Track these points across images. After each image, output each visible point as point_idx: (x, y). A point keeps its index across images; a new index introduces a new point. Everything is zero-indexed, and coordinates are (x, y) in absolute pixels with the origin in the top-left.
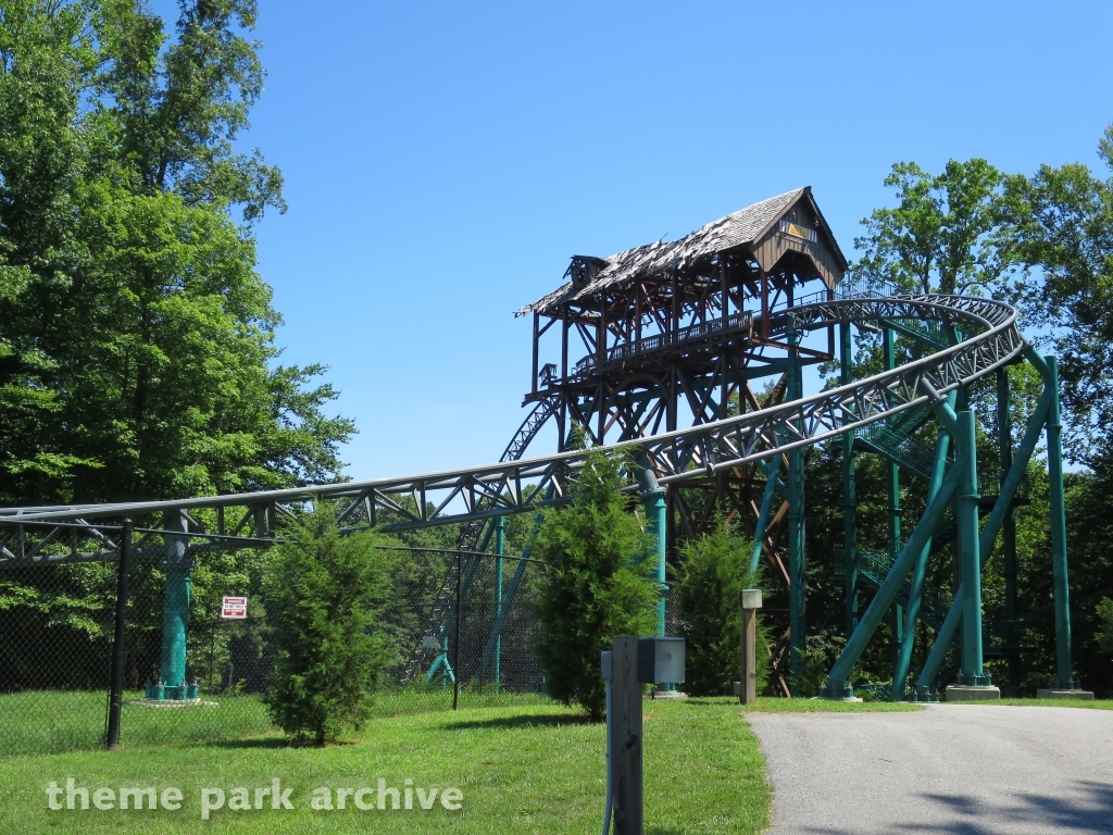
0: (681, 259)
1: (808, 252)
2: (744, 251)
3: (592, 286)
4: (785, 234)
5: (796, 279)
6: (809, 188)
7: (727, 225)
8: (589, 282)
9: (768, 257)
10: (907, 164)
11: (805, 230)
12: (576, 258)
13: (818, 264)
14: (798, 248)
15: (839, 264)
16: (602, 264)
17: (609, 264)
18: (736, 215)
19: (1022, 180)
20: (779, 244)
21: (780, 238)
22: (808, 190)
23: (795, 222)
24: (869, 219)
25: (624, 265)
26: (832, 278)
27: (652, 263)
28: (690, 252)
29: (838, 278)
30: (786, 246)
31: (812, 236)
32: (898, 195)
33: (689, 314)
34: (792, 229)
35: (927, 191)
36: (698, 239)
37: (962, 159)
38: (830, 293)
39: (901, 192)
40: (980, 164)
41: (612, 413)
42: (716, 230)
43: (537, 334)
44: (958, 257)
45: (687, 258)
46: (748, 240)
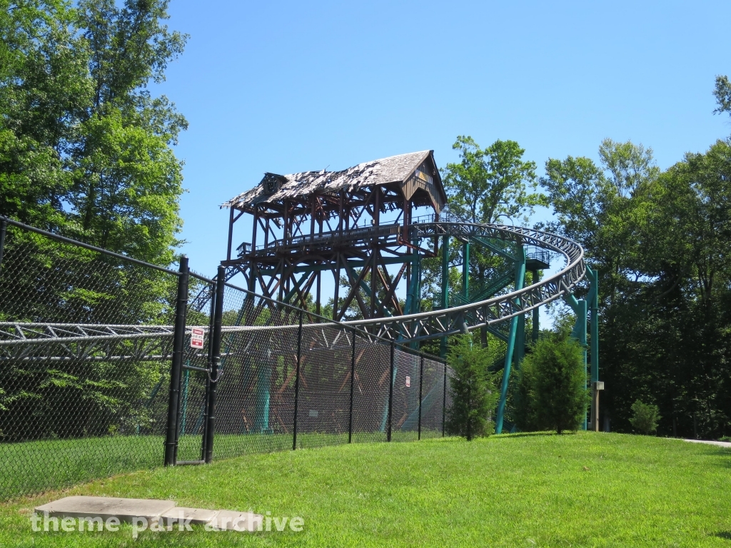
0: (350, 186)
1: (428, 190)
2: (396, 186)
3: (279, 194)
4: (418, 178)
5: (413, 204)
6: (433, 151)
7: (377, 167)
8: (276, 191)
9: (409, 192)
10: (466, 137)
11: (427, 176)
12: (268, 175)
13: (432, 198)
14: (423, 187)
15: (443, 199)
16: (284, 180)
17: (289, 181)
18: (380, 160)
19: (558, 163)
20: (414, 184)
21: (415, 180)
22: (431, 152)
23: (423, 171)
25: (303, 182)
26: (439, 207)
27: (327, 185)
28: (355, 182)
29: (441, 208)
30: (418, 185)
31: (430, 180)
32: (460, 156)
34: (421, 175)
35: (482, 156)
36: (358, 173)
37: (504, 140)
38: (437, 216)
39: (462, 154)
40: (515, 144)
42: (370, 169)
43: (232, 221)
44: (494, 199)
45: (355, 185)
46: (399, 180)
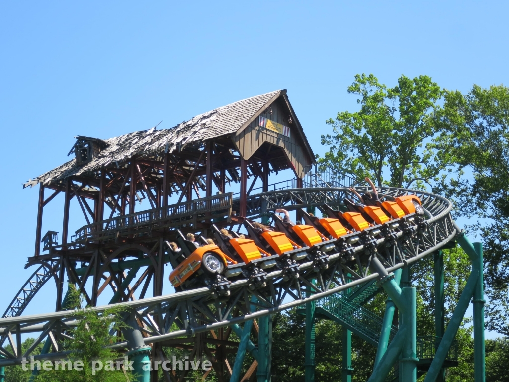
0: (172, 145)
1: (282, 144)
2: (227, 142)
3: (93, 164)
4: (264, 128)
5: (271, 167)
6: (285, 90)
7: (214, 118)
8: (90, 160)
9: (248, 147)
10: (367, 76)
11: (280, 126)
12: (80, 139)
13: (290, 156)
14: (273, 141)
15: (308, 157)
16: (103, 145)
17: (109, 145)
18: (222, 109)
19: (458, 96)
20: (257, 137)
21: (259, 131)
22: (284, 92)
23: (272, 119)
24: (334, 120)
25: (122, 147)
26: (301, 168)
27: (147, 146)
28: (180, 139)
29: (307, 169)
30: (263, 139)
31: (286, 131)
32: (358, 101)
33: (177, 193)
34: (269, 124)
36: (188, 128)
38: (300, 181)
39: (361, 99)
41: (105, 278)
42: (204, 121)
43: (42, 204)
44: (406, 157)
45: (178, 144)
46: (231, 132)
